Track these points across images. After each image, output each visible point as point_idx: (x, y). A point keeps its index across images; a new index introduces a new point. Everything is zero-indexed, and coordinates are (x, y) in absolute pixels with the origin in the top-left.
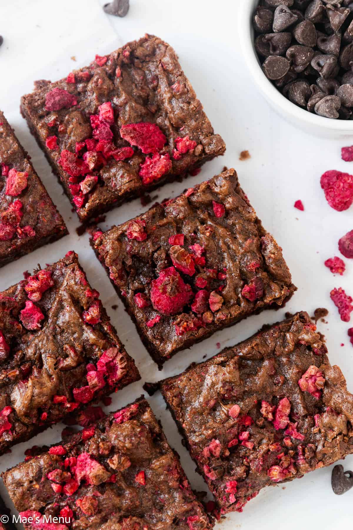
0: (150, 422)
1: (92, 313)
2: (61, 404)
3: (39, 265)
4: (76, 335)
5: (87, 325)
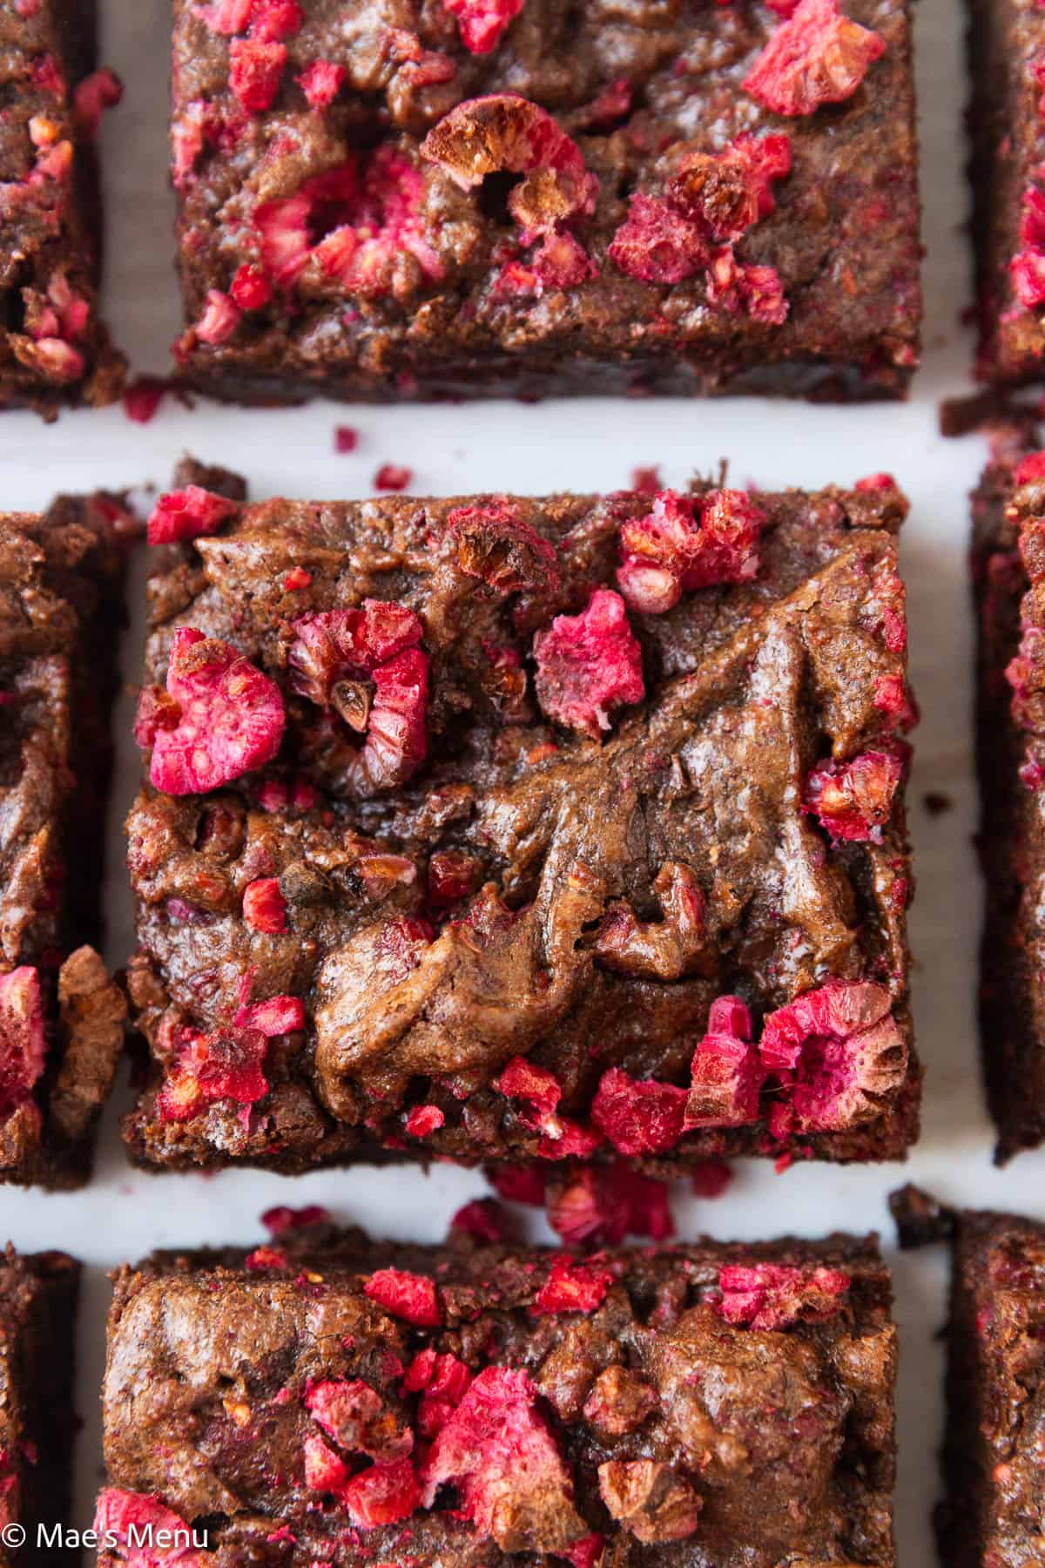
0: (867, 1389)
1: (859, 788)
2: (528, 1106)
3: (724, 465)
4: (742, 847)
5: (812, 823)
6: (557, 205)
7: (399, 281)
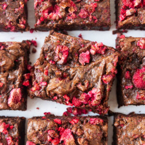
0: (105, 131)
6: (73, 10)
7: (57, 18)
